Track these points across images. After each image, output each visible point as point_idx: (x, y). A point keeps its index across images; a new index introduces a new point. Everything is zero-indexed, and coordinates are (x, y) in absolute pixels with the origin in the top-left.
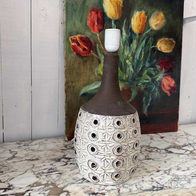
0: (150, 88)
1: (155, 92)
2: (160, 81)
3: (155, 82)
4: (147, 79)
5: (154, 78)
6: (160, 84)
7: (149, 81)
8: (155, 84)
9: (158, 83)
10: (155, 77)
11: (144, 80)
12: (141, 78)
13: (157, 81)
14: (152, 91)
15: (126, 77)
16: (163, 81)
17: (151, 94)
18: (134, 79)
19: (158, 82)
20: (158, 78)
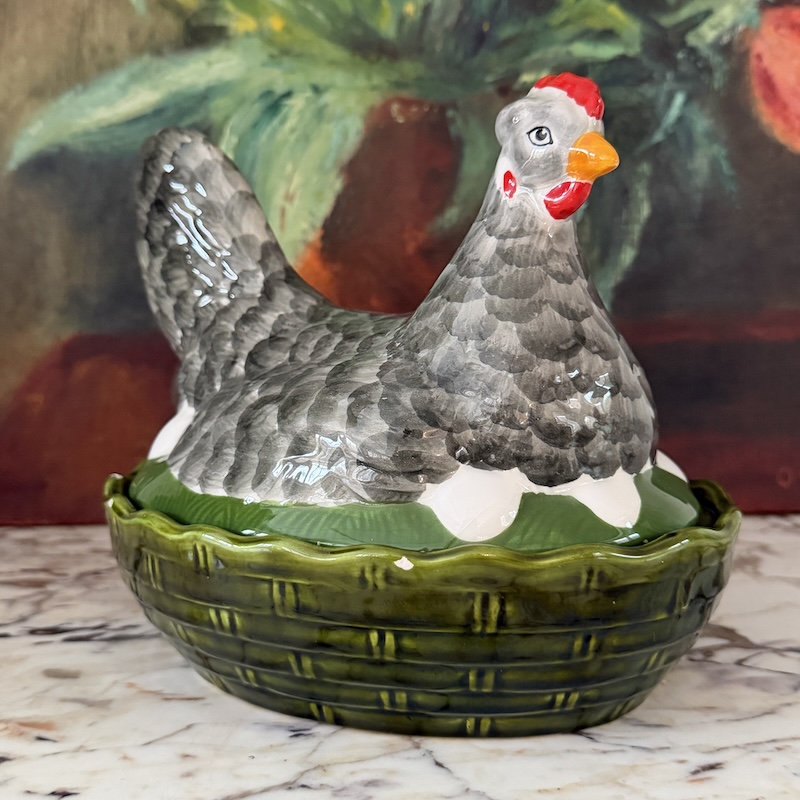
0: (635, 110)
1: (691, 146)
2: (733, 50)
3: (680, 56)
4: (607, 35)
5: (667, 21)
6: (737, 76)
7: (627, 45)
8: (681, 78)
9: (708, 69)
10: (685, 13)
11: (571, 41)
12: (547, 27)
13: (705, 52)
14: (658, 137)
15: (402, 19)
16: (759, 46)
17: (645, 168)
18: (476, 37)
19: (716, 59)
20: (712, 21)
